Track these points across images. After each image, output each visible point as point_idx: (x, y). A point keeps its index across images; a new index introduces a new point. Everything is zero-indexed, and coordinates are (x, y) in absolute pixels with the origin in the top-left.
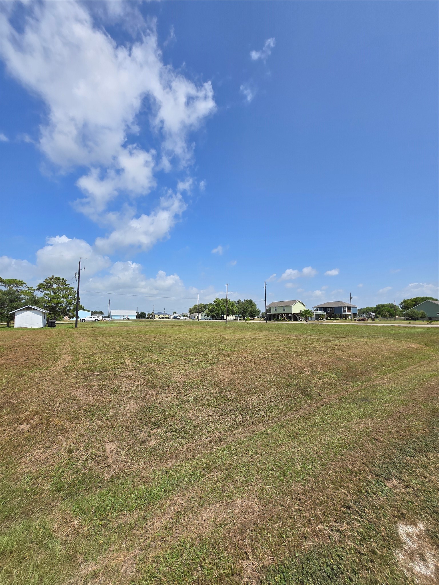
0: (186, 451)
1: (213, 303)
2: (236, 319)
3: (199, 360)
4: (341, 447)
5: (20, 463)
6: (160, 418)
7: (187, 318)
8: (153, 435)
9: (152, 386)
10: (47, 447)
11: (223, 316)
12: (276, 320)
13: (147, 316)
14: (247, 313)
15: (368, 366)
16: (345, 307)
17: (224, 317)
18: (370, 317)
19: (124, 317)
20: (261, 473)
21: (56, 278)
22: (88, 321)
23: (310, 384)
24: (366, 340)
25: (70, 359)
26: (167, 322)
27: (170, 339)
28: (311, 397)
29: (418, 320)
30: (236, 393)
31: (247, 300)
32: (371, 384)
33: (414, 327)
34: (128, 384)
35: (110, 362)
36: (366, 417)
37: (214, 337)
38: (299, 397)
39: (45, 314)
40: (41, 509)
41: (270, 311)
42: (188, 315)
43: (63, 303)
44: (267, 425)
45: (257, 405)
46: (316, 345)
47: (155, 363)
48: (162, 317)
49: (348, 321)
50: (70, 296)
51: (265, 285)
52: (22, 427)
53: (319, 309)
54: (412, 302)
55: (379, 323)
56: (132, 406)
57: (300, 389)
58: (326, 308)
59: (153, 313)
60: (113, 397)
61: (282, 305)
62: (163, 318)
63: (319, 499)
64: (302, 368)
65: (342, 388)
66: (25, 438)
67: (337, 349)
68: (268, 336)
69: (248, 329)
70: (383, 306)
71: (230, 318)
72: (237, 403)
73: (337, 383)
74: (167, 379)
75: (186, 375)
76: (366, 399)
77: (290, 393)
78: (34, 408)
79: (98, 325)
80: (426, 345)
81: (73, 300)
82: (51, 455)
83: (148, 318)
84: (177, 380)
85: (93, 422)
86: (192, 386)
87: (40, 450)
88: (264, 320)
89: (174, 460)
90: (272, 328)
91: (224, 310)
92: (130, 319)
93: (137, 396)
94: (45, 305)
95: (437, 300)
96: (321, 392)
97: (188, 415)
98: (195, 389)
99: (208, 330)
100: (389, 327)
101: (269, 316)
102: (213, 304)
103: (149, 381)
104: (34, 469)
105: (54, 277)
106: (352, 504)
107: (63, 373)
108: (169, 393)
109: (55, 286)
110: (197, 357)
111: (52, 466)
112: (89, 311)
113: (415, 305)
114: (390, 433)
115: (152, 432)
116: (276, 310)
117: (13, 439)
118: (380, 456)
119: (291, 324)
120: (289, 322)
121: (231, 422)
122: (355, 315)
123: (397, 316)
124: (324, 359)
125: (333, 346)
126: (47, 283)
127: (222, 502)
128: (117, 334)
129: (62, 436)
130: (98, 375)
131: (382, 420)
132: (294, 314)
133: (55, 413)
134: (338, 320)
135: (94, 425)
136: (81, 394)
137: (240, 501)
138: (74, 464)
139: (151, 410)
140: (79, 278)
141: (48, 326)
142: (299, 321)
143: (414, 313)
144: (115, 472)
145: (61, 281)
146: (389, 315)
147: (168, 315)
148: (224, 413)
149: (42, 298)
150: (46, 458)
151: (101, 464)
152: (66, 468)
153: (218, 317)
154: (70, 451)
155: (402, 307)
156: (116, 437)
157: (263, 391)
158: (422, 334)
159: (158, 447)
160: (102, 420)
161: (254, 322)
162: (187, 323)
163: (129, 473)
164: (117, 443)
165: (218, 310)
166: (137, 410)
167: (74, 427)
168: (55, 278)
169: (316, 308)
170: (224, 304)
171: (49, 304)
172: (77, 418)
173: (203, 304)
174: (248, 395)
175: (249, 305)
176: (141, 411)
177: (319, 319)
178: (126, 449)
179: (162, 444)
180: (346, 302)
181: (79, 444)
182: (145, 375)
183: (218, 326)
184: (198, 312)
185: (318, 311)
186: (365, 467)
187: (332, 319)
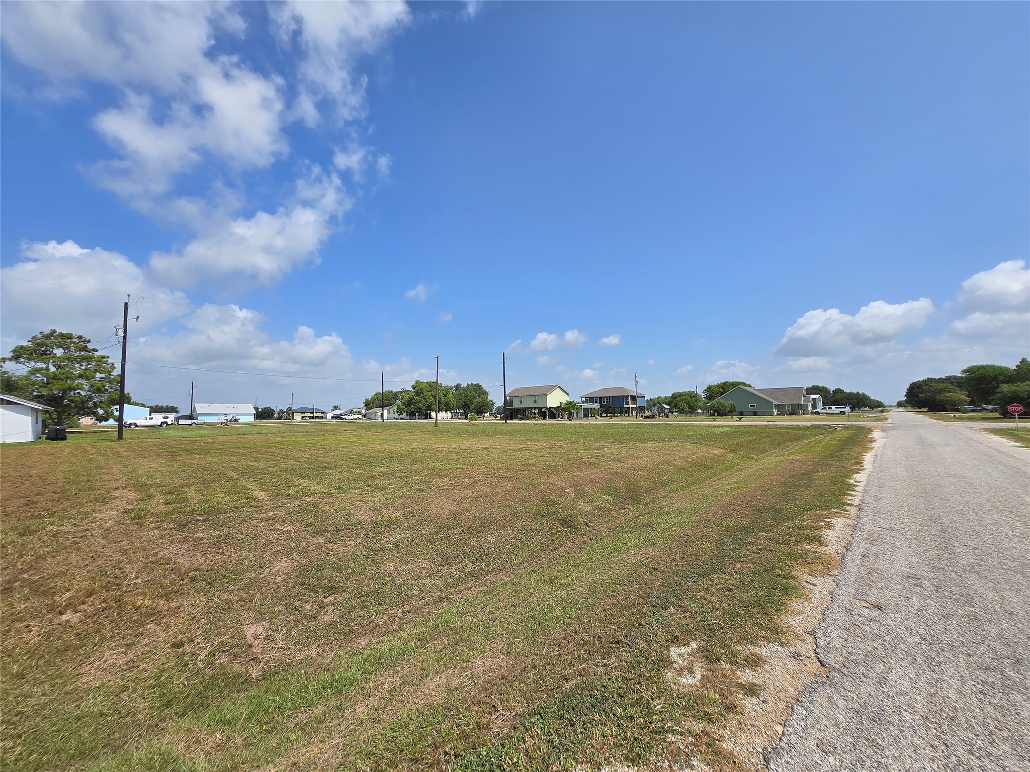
0: (388, 621)
1: (411, 389)
2: (452, 418)
3: (396, 486)
4: (613, 583)
5: (77, 675)
6: (337, 579)
7: (360, 417)
8: (328, 605)
9: (317, 531)
10: (127, 645)
11: (429, 412)
12: (522, 419)
13: (276, 415)
14: (472, 407)
15: (654, 482)
16: (628, 396)
17: (430, 415)
18: (663, 412)
19: (226, 418)
20: (508, 628)
21: (61, 335)
22: (144, 426)
23: (575, 511)
24: (654, 445)
25: (133, 497)
26: (322, 425)
27: (333, 454)
28: (575, 529)
29: (725, 415)
30: (463, 531)
31: (472, 384)
32: (658, 506)
33: (719, 426)
34: (271, 530)
35: (221, 498)
36: (647, 546)
37: (416, 448)
38: (558, 531)
39: (37, 412)
40: (139, 735)
41: (512, 402)
42: (363, 411)
43: (82, 389)
44: (511, 573)
45: (496, 547)
46: (584, 455)
47: (314, 494)
48: (309, 417)
49: (631, 419)
50: (98, 374)
51: (504, 358)
52: (64, 618)
53: (590, 399)
54: (719, 389)
55: (676, 420)
56: (283, 565)
57: (560, 520)
58: (600, 398)
59: (290, 409)
60: (245, 553)
61: (532, 394)
62: (311, 418)
63: (583, 640)
64: (562, 489)
65: (618, 513)
66: (77, 635)
67: (614, 460)
68: (510, 444)
69: (474, 434)
70: (680, 395)
71: (443, 415)
72: (465, 547)
73: (612, 508)
74: (343, 518)
75: (375, 509)
76: (649, 525)
77: (545, 526)
78: (85, 584)
79: (171, 433)
80: (731, 450)
81: (106, 382)
82: (138, 655)
83: (280, 418)
84: (361, 518)
85: (214, 595)
86: (389, 525)
87: (114, 650)
88: (502, 419)
89: (368, 637)
90: (515, 431)
91: (432, 402)
92: (239, 421)
93: (292, 549)
94: (35, 393)
95: (750, 386)
96: (590, 521)
97: (386, 571)
98: (395, 530)
99: (404, 437)
100: (687, 425)
101: (510, 412)
102: (410, 391)
103: (310, 523)
104: (110, 681)
105: (57, 333)
106: (621, 638)
107: (128, 522)
108: (350, 540)
109: (59, 352)
110: (391, 481)
111: (145, 671)
112: (144, 406)
113: (722, 394)
114: (674, 560)
115: (325, 601)
116: (521, 402)
117: (52, 638)
118: (659, 586)
119: (545, 424)
120: (543, 422)
121: (456, 574)
122: (641, 409)
123: (699, 411)
124: (595, 474)
125: (608, 455)
126: (38, 345)
127: (455, 667)
128: (220, 449)
129: (156, 623)
130: (204, 521)
131: (665, 547)
132: (550, 408)
133: (132, 589)
134: (617, 416)
135: (217, 600)
136: (178, 554)
137: (480, 661)
138: (190, 663)
139: (320, 568)
140: (125, 337)
141: (47, 439)
142: (559, 419)
143: (721, 404)
144: (268, 666)
145: (74, 343)
146: (689, 408)
147: (322, 413)
148: (446, 562)
149: (27, 378)
150: (129, 662)
151: (239, 657)
152: (175, 671)
153: (419, 415)
154: (177, 645)
155: (705, 396)
156: (261, 614)
157: (504, 526)
158: (727, 435)
159: (340, 621)
160: (231, 592)
161: (483, 423)
162: (362, 427)
163: (294, 664)
164: (265, 624)
165: (420, 402)
166: (295, 570)
167: (176, 608)
168: (58, 335)
169: (586, 398)
170: (431, 391)
171: (45, 392)
172: (179, 593)
173: (392, 392)
174: (481, 533)
175: (476, 393)
176: (302, 571)
177: (590, 415)
178: (284, 630)
179: (345, 617)
180: (630, 388)
181: (193, 632)
182: (300, 514)
183: (421, 430)
184: (383, 406)
185: (587, 403)
186: (641, 600)
187: (608, 415)
